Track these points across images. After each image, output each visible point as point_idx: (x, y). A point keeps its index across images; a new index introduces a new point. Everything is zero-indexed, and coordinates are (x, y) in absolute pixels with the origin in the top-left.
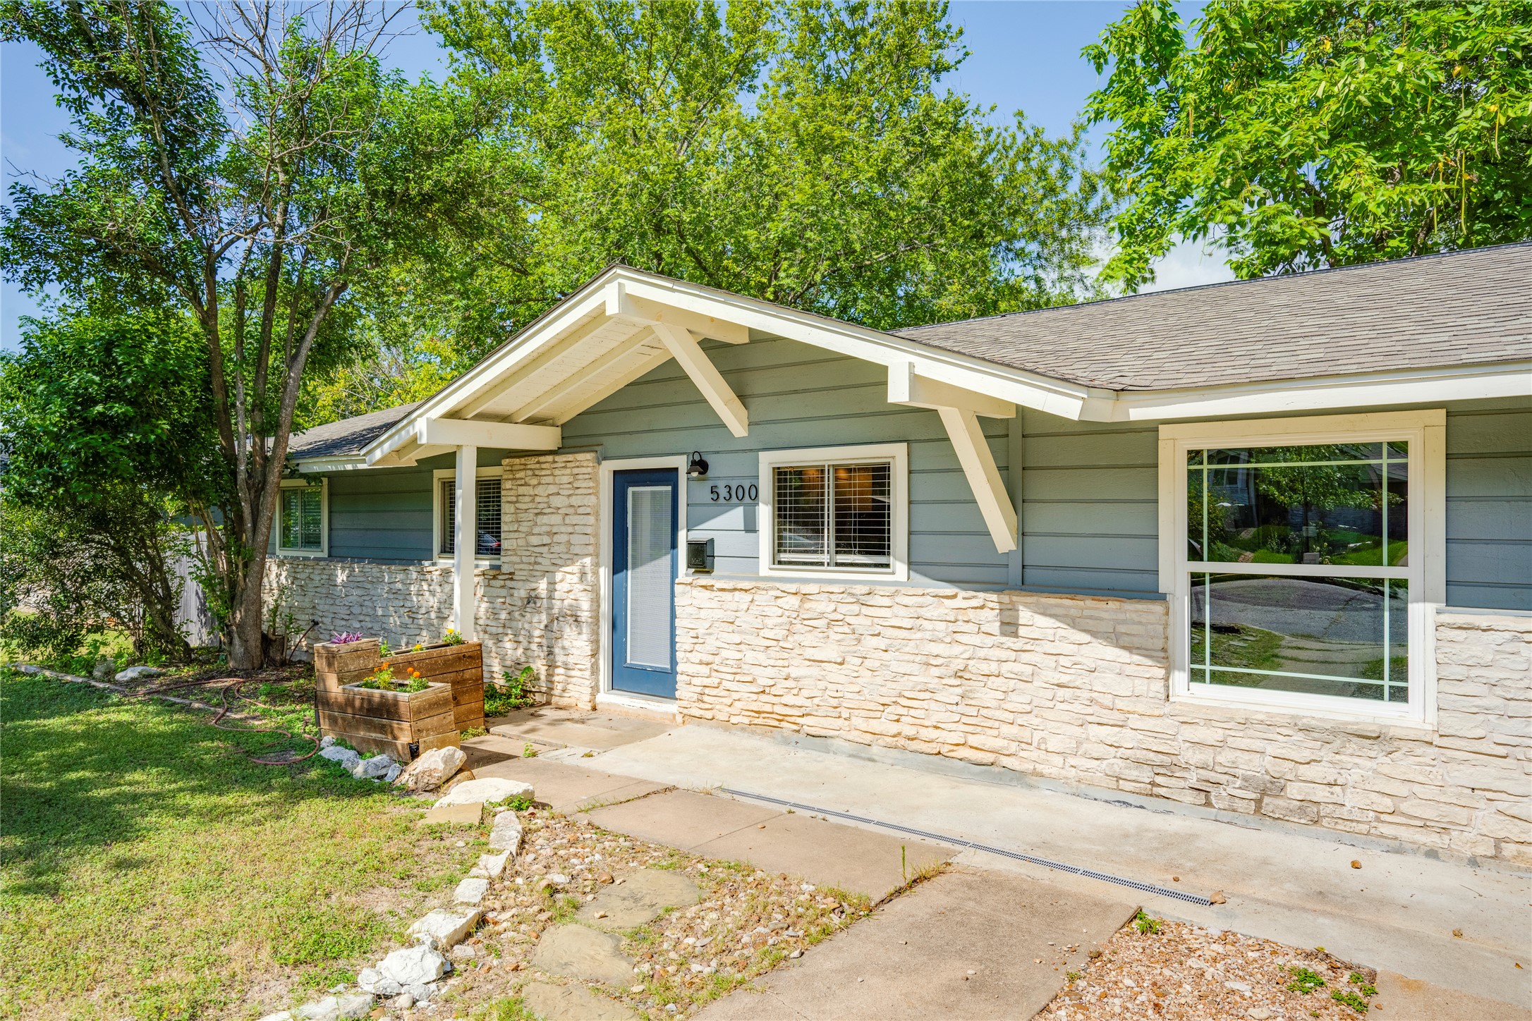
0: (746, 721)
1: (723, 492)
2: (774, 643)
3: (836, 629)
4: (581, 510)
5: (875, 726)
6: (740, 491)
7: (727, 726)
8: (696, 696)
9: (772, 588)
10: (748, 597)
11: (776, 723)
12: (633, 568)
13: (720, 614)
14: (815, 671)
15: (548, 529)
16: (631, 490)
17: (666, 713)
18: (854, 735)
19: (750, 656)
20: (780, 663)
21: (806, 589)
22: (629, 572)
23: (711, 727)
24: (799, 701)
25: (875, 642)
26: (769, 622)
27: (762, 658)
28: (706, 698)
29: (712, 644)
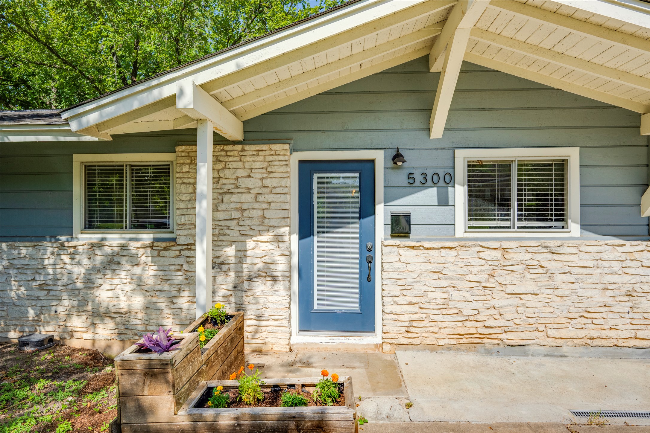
0: (454, 342)
1: (419, 178)
2: (478, 284)
3: (531, 271)
4: (278, 190)
5: (564, 333)
6: (435, 178)
7: (434, 348)
8: (404, 329)
9: (475, 246)
10: (453, 253)
11: (480, 341)
12: (318, 234)
13: (429, 267)
14: (515, 301)
15: (238, 206)
16: (316, 176)
17: (368, 344)
18: (550, 341)
19: (456, 295)
20: (484, 298)
21: (506, 244)
22: (316, 238)
23: (418, 350)
24: (500, 323)
25: (565, 277)
26: (474, 270)
27: (467, 295)
28: (412, 329)
29: (419, 288)
